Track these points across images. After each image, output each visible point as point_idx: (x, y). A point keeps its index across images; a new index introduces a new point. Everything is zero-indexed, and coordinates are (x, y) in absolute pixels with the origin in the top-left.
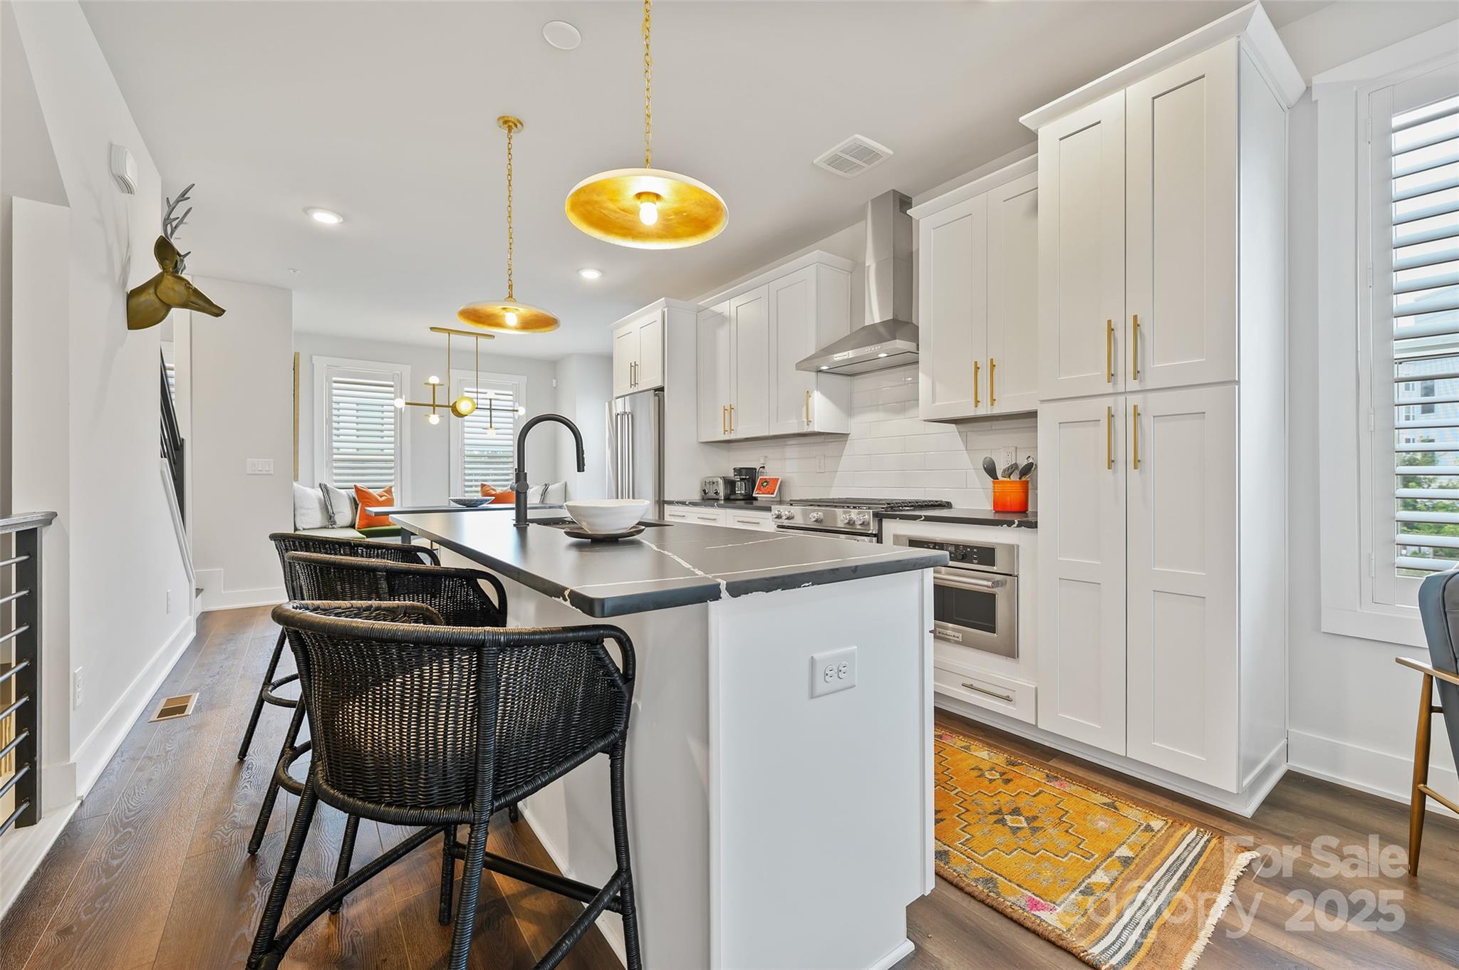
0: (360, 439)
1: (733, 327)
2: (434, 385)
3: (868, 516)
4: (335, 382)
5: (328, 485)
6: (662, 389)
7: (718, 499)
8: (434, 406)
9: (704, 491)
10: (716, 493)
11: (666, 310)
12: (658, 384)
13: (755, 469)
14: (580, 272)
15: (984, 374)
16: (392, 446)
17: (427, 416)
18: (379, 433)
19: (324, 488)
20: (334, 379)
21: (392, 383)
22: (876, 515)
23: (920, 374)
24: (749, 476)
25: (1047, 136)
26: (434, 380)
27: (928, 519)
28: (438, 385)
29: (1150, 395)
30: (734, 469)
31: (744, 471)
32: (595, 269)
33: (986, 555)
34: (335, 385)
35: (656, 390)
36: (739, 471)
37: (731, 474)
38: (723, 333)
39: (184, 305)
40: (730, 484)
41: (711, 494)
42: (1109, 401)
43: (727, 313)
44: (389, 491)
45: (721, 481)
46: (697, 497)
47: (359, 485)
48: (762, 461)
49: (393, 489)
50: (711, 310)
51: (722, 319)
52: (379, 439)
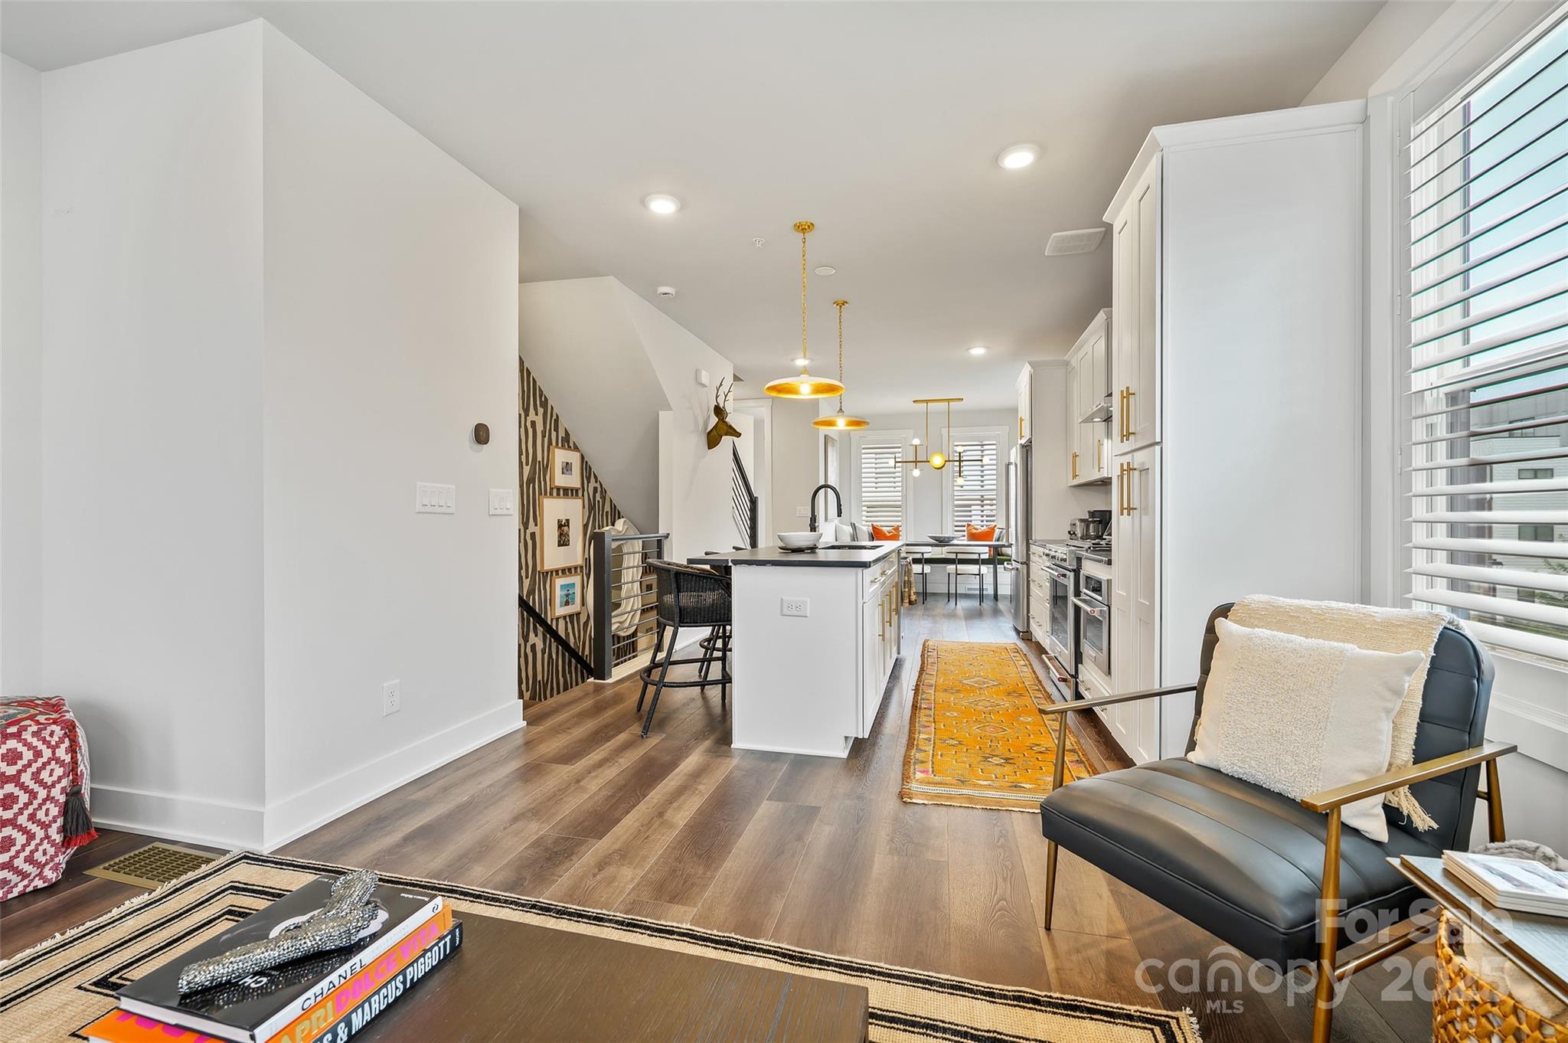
0: (878, 489)
2: (916, 446)
4: (864, 449)
5: (856, 524)
6: (1030, 441)
8: (916, 462)
11: (1032, 371)
12: (1029, 437)
14: (970, 351)
16: (900, 494)
17: (912, 470)
18: (893, 484)
19: (854, 526)
20: (863, 446)
21: (900, 445)
26: (916, 442)
28: (919, 445)
32: (979, 347)
34: (863, 451)
35: (1025, 442)
39: (726, 435)
44: (897, 529)
47: (874, 524)
49: (900, 529)
52: (893, 489)
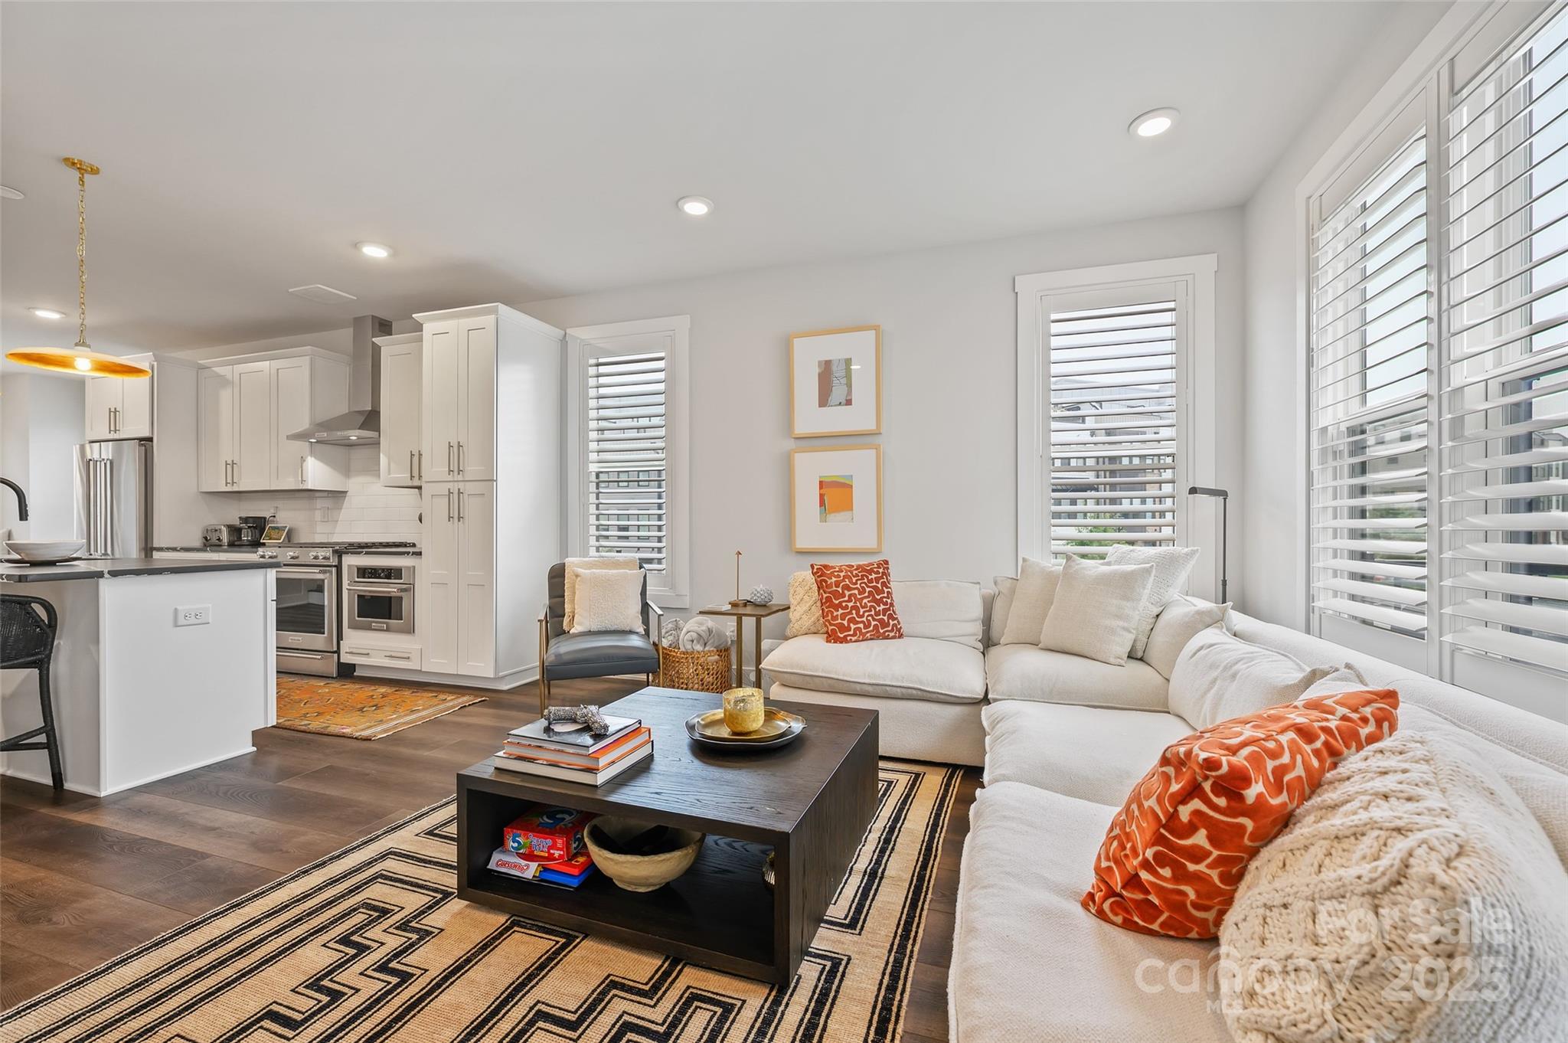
1: (237, 390)
3: (328, 552)
6: (150, 439)
7: (221, 546)
9: (206, 538)
10: (219, 539)
11: (155, 363)
12: (146, 434)
13: (265, 518)
14: (33, 310)
15: (416, 459)
22: (335, 552)
23: (381, 455)
24: (259, 525)
25: (428, 328)
27: (367, 553)
29: (467, 483)
30: (240, 518)
31: (251, 520)
32: (52, 309)
33: (391, 573)
35: (141, 439)
36: (245, 520)
37: (237, 522)
38: (225, 395)
40: (235, 531)
41: (214, 541)
42: (450, 486)
43: (229, 377)
45: (224, 529)
46: (197, 542)
48: (272, 511)
50: (213, 371)
51: (224, 382)
